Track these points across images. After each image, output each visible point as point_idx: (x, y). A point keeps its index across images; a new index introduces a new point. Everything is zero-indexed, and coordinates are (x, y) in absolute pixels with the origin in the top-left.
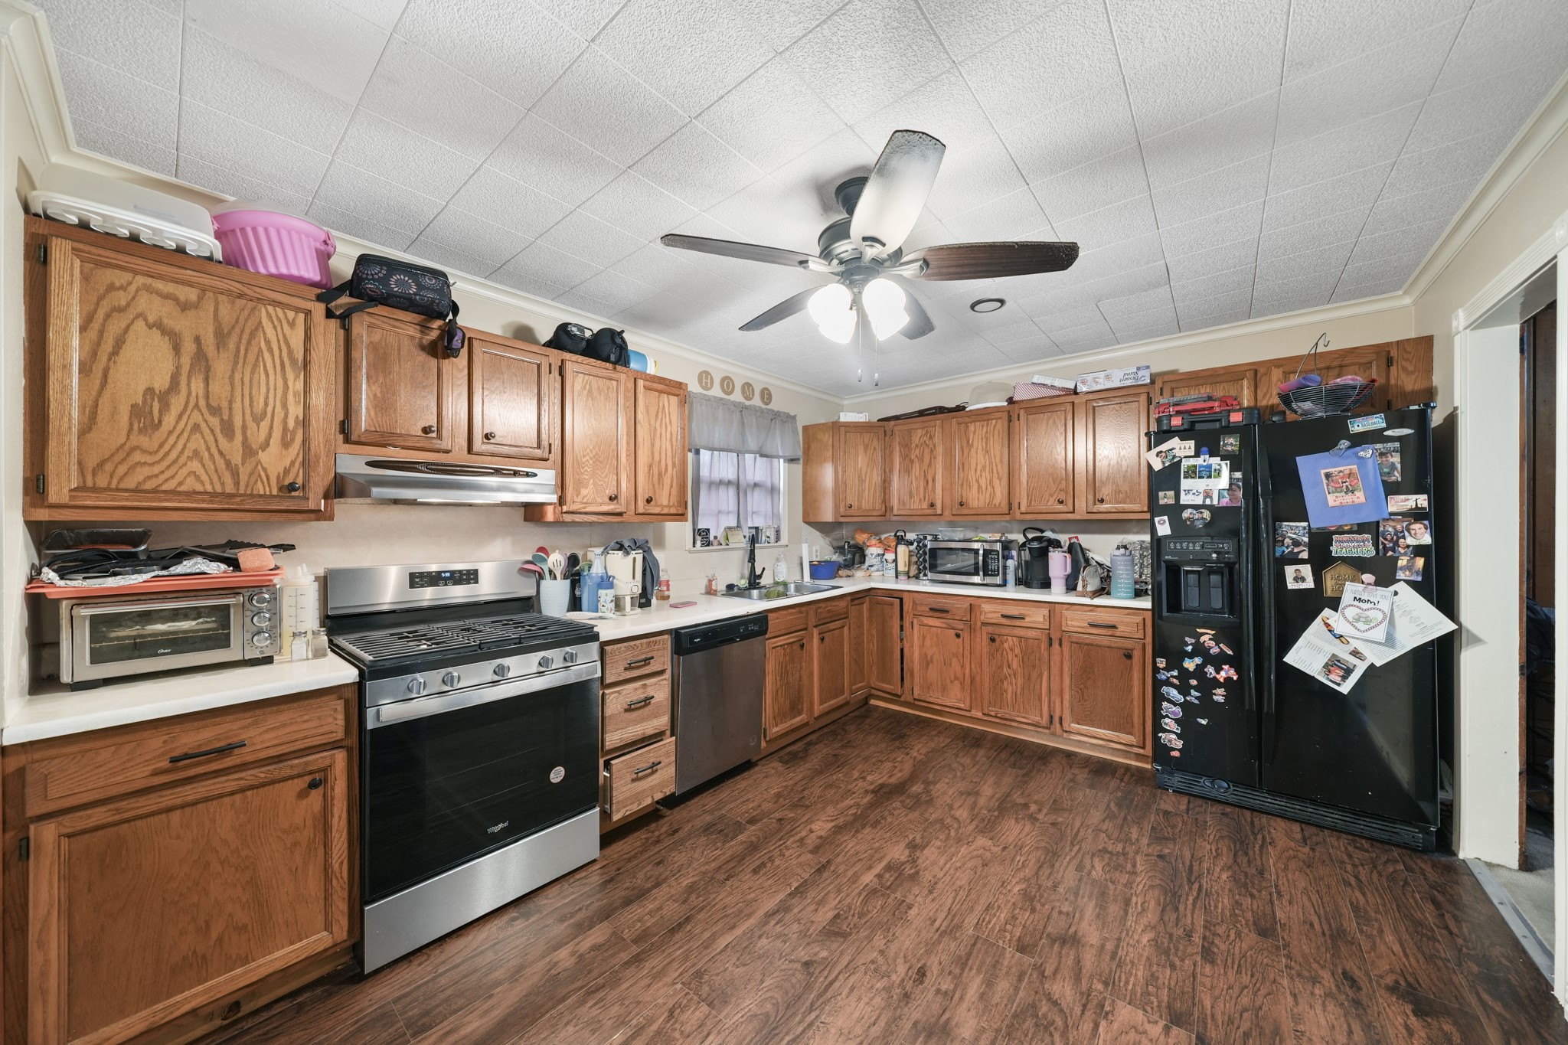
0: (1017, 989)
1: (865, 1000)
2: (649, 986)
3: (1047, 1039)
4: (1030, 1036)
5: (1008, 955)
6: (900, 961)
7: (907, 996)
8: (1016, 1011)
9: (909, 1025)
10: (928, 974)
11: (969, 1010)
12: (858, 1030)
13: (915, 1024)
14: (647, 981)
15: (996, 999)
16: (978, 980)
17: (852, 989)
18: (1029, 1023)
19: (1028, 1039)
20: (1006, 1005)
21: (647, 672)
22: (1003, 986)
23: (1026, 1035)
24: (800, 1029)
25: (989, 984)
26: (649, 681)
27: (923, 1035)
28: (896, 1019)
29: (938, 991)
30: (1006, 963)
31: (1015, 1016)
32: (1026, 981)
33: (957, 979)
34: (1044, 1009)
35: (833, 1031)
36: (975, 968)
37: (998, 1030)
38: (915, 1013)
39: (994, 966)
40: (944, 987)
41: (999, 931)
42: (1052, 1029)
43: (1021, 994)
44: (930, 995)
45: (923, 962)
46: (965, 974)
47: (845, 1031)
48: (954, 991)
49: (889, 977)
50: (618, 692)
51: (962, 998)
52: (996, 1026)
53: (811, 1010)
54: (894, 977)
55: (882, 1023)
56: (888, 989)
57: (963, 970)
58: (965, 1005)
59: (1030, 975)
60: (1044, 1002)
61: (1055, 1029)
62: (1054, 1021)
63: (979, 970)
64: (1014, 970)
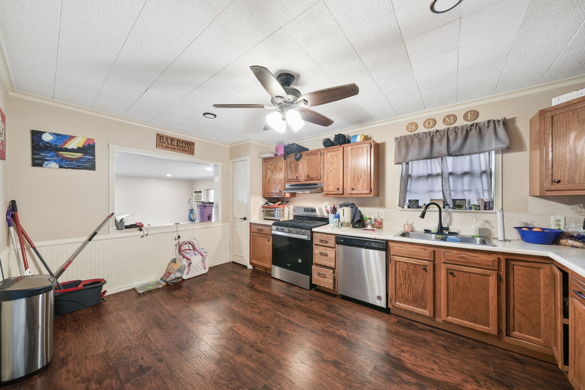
0: (247, 377)
1: (253, 337)
2: (266, 304)
3: (226, 379)
4: (230, 374)
5: (263, 380)
6: (266, 347)
7: (253, 346)
8: (239, 374)
9: (243, 345)
10: (259, 353)
11: (243, 360)
12: (244, 335)
13: (243, 347)
14: (267, 303)
15: (245, 369)
16: (254, 366)
17: (258, 335)
18: (233, 376)
19: (228, 373)
20: (242, 372)
21: (326, 245)
22: (250, 373)
23: (230, 373)
24: (248, 325)
25: (252, 369)
26: (328, 249)
27: (239, 348)
28: (246, 343)
29: (252, 354)
30: (260, 378)
31: (237, 373)
32: (250, 382)
33: (257, 361)
34: (237, 383)
35: (246, 331)
36: (259, 367)
37: (234, 366)
38: (246, 347)
39: (259, 373)
40: (253, 356)
41: (277, 382)
42: (229, 382)
43: (245, 378)
44: (252, 352)
45: (265, 353)
46: (257, 363)
47: (245, 333)
48: (252, 359)
49: (260, 343)
50: (318, 248)
51: (248, 360)
52: (236, 366)
53: (253, 327)
54: (260, 345)
55: (245, 340)
56: (256, 342)
57: (259, 363)
58: (245, 360)
59: (252, 385)
60: (240, 384)
61: (229, 383)
62: (232, 384)
63: (258, 368)
64: (256, 380)
